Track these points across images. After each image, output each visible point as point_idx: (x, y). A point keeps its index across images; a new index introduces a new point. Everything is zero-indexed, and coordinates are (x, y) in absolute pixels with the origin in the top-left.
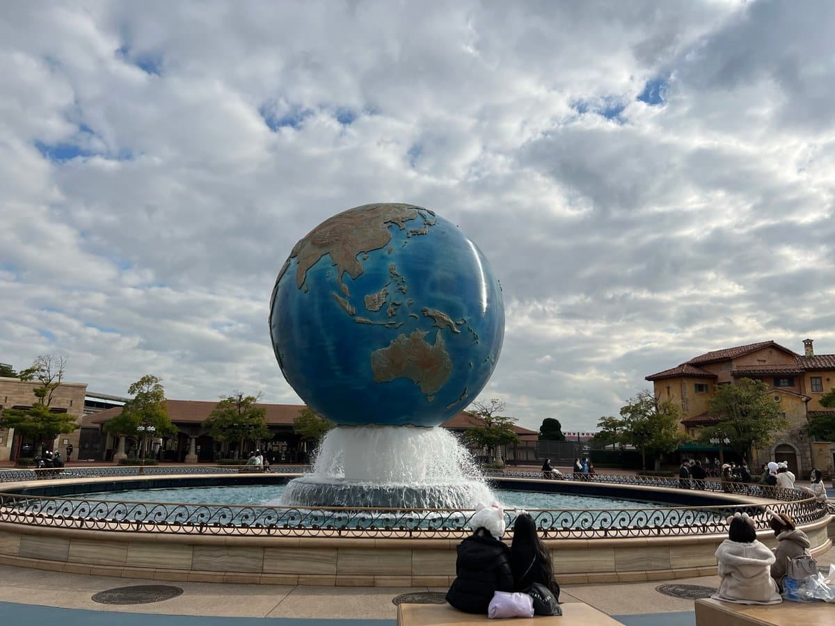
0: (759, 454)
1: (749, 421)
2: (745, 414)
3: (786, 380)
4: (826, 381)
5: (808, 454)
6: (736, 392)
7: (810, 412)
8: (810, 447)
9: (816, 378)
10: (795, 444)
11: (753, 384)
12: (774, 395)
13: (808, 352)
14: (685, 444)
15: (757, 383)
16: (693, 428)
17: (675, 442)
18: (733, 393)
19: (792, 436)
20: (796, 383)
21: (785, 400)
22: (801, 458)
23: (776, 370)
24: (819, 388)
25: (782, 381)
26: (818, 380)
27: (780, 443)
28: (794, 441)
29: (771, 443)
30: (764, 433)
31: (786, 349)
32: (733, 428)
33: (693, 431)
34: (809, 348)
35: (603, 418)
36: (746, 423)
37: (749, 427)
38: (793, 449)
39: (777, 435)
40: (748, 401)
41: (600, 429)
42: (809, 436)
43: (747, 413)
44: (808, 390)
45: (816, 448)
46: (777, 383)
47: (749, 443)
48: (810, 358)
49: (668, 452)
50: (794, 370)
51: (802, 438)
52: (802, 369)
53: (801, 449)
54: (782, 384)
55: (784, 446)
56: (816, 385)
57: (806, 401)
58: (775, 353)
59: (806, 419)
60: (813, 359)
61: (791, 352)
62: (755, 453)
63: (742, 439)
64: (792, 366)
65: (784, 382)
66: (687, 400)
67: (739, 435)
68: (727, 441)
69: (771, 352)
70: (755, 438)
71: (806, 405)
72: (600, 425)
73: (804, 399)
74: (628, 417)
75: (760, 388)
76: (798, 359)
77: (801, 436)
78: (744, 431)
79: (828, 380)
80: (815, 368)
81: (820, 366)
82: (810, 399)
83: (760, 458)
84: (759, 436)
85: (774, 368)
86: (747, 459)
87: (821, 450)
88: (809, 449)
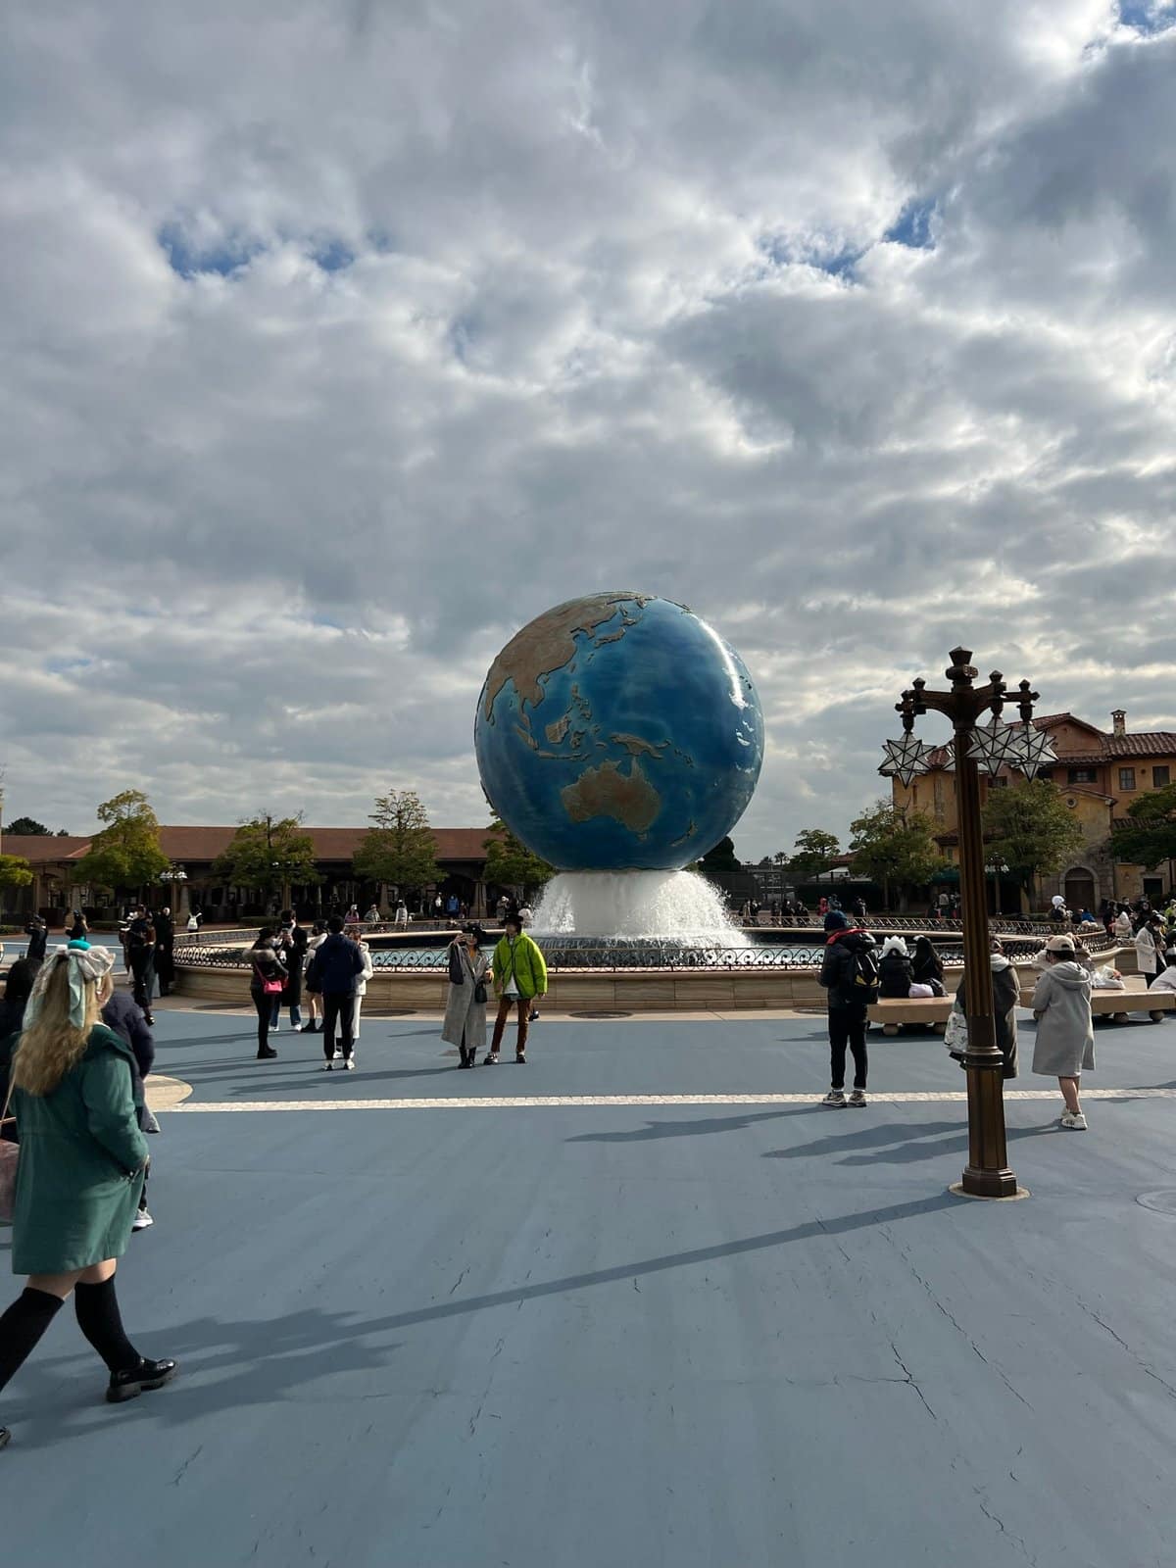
0: (1043, 883)
1: (1034, 838)
2: (1027, 829)
3: (1085, 774)
4: (1140, 774)
5: (1110, 879)
6: (1017, 798)
7: (1115, 820)
8: (1114, 870)
9: (1126, 769)
10: (1093, 867)
11: (1039, 786)
12: (1068, 796)
13: (1118, 731)
14: (944, 872)
15: (1046, 783)
16: (951, 848)
17: (930, 870)
18: (1012, 800)
19: (1090, 856)
20: (1099, 776)
21: (1081, 804)
22: (1101, 886)
23: (1072, 758)
24: (1130, 783)
25: (1079, 774)
26: (1130, 773)
27: (1073, 866)
28: (1091, 863)
29: (1061, 867)
30: (1052, 854)
31: (1086, 724)
32: (1011, 849)
33: (950, 851)
34: (1119, 724)
35: (804, 833)
36: (1029, 841)
37: (1033, 846)
38: (1090, 875)
39: (1068, 856)
40: (1033, 810)
41: (800, 850)
42: (1111, 857)
43: (1030, 827)
44: (1115, 786)
45: (1121, 871)
46: (1072, 778)
47: (1032, 870)
48: (1119, 738)
49: (918, 885)
50: (1096, 758)
51: (1102, 859)
52: (1108, 757)
53: (1101, 874)
54: (1079, 779)
55: (1078, 870)
56: (1126, 779)
57: (1112, 805)
58: (1071, 731)
59: (1110, 831)
60: (1125, 740)
61: (1094, 729)
62: (1038, 882)
63: (1022, 863)
64: (1095, 751)
65: (1082, 776)
66: (943, 804)
67: (1019, 859)
68: (1005, 868)
69: (1065, 730)
70: (1041, 863)
71: (1111, 810)
72: (799, 843)
73: (1108, 802)
74: (862, 836)
75: (1050, 790)
76: (1102, 739)
77: (1102, 855)
78: (1026, 853)
79: (1143, 772)
80: (1126, 755)
81: (1133, 751)
82: (1117, 802)
83: (1044, 889)
84: (1046, 858)
85: (1069, 755)
86: (1028, 891)
87: (1127, 875)
88: (1111, 873)
